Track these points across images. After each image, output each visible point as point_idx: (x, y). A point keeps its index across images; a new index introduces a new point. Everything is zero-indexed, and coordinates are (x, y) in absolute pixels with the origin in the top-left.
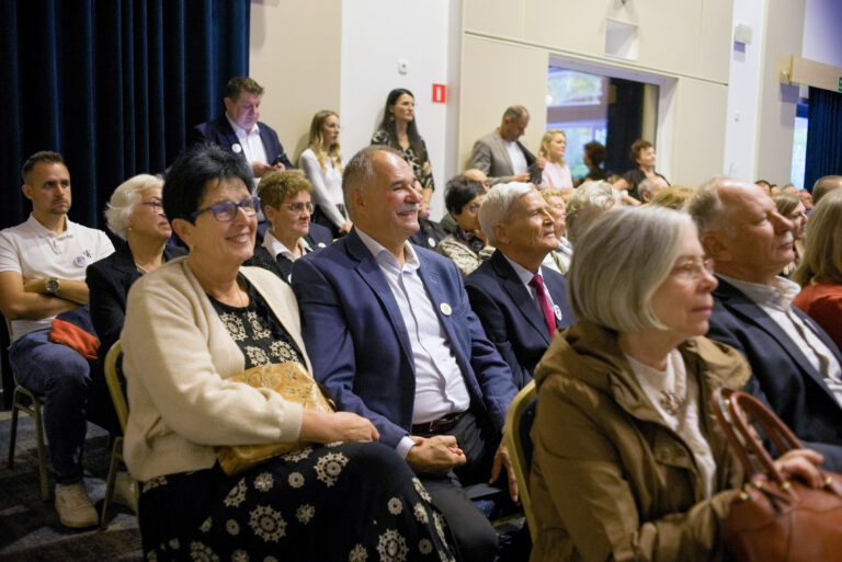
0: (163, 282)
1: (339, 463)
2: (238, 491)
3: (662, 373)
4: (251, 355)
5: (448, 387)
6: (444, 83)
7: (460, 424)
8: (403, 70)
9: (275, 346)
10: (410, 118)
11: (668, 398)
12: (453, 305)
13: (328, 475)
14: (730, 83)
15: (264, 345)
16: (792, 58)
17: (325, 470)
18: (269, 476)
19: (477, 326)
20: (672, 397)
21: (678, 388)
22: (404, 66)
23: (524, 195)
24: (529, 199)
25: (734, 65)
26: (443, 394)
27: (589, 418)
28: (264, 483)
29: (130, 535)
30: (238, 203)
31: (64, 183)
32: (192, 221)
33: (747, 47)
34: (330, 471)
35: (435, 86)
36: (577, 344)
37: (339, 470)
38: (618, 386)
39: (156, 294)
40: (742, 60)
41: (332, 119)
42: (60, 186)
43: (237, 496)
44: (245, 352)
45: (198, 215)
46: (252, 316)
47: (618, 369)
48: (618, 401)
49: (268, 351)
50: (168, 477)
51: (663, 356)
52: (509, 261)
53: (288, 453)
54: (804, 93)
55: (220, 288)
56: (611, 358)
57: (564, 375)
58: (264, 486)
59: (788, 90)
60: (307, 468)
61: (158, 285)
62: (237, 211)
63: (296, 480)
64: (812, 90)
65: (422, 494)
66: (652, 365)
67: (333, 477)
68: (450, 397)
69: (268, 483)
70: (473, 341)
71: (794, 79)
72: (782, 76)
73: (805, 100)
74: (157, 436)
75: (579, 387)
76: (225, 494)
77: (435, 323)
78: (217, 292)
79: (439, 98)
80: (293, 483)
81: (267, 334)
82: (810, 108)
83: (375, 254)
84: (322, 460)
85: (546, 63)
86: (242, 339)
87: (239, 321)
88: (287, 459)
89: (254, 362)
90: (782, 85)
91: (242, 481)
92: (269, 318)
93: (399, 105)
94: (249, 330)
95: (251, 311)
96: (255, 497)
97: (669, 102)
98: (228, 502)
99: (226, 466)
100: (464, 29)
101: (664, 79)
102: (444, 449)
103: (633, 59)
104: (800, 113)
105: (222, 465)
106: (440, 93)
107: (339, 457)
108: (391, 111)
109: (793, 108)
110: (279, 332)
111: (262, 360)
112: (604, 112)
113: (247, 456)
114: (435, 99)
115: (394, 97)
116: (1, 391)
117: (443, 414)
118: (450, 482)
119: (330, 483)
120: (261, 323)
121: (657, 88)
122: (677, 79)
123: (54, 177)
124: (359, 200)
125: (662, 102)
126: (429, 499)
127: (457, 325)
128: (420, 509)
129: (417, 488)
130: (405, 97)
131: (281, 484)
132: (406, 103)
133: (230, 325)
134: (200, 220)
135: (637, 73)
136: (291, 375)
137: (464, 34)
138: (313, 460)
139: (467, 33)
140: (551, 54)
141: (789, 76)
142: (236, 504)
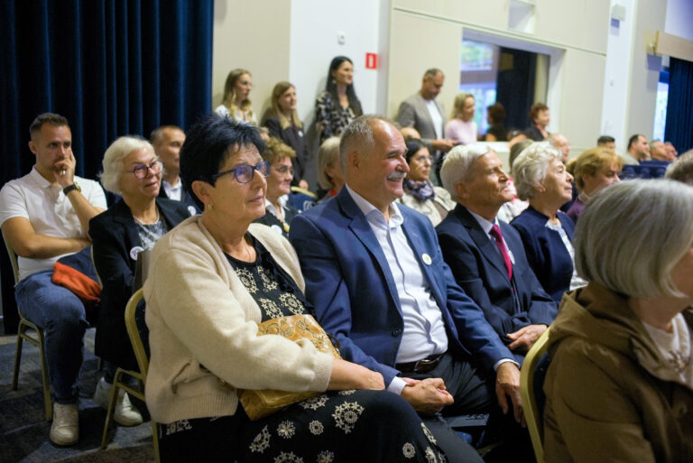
0: (185, 239)
1: (356, 411)
2: (263, 438)
3: (670, 335)
4: (266, 307)
5: (432, 329)
6: (375, 51)
7: (440, 366)
8: (342, 40)
9: (283, 297)
10: (349, 82)
11: (675, 357)
12: (432, 255)
13: (345, 422)
14: (608, 54)
15: (273, 296)
16: (658, 33)
17: (343, 419)
18: (290, 424)
19: (449, 273)
20: (679, 357)
21: (683, 348)
22: (343, 37)
23: (482, 156)
24: (487, 159)
25: (611, 38)
26: (428, 336)
27: (612, 379)
28: (286, 430)
29: (129, 454)
30: (253, 165)
31: (66, 144)
32: (212, 183)
33: (621, 23)
34: (347, 419)
35: (368, 55)
36: (590, 306)
37: (355, 419)
38: (639, 348)
39: (183, 250)
40: (617, 34)
41: (246, 77)
42: (62, 147)
43: (261, 443)
44: (260, 304)
45: (218, 177)
46: (260, 269)
47: (636, 332)
48: (642, 364)
49: (278, 302)
50: (192, 421)
51: (669, 320)
52: (472, 213)
53: (306, 401)
54: (666, 63)
55: (232, 243)
56: (627, 321)
57: (585, 339)
58: (286, 433)
59: (653, 59)
60: (325, 415)
61: (181, 241)
62: (253, 173)
63: (316, 427)
64: (673, 60)
65: (429, 437)
66: (659, 328)
67: (350, 425)
68: (433, 339)
69: (291, 430)
70: (449, 287)
71: (659, 51)
72: (648, 48)
73: (666, 69)
74: (182, 383)
75: (603, 352)
76: (250, 441)
77: (418, 272)
78: (231, 247)
79: (371, 64)
80: (314, 431)
81: (274, 286)
82: (671, 76)
83: (366, 213)
84: (340, 409)
85: (460, 35)
86: (254, 291)
87: (250, 276)
88: (306, 406)
89: (268, 313)
90: (649, 56)
91: (266, 429)
92: (275, 271)
93: (341, 71)
94: (260, 283)
95: (259, 265)
96: (278, 444)
97: (558, 70)
98: (253, 448)
99: (251, 410)
100: (394, 6)
101: (554, 50)
102: (433, 389)
103: (528, 33)
104: (662, 79)
105: (246, 409)
106: (373, 61)
107: (355, 406)
108: (334, 75)
109: (657, 75)
110: (285, 284)
111: (275, 310)
112: (494, 76)
113: (271, 401)
114: (368, 66)
115: (337, 63)
116: (1, 317)
117: (428, 354)
118: (438, 420)
119: (347, 430)
120: (268, 276)
121: (548, 58)
122: (564, 51)
123: (58, 139)
124: (354, 161)
125: (552, 70)
126: (434, 441)
127: (436, 274)
128: (430, 452)
129: (425, 432)
130: (346, 64)
131: (302, 431)
132: (347, 70)
133: (243, 279)
134: (219, 182)
135: (532, 45)
136: (304, 327)
137: (394, 11)
138: (330, 408)
139: (396, 9)
140: (464, 28)
141: (654, 48)
142: (261, 450)
